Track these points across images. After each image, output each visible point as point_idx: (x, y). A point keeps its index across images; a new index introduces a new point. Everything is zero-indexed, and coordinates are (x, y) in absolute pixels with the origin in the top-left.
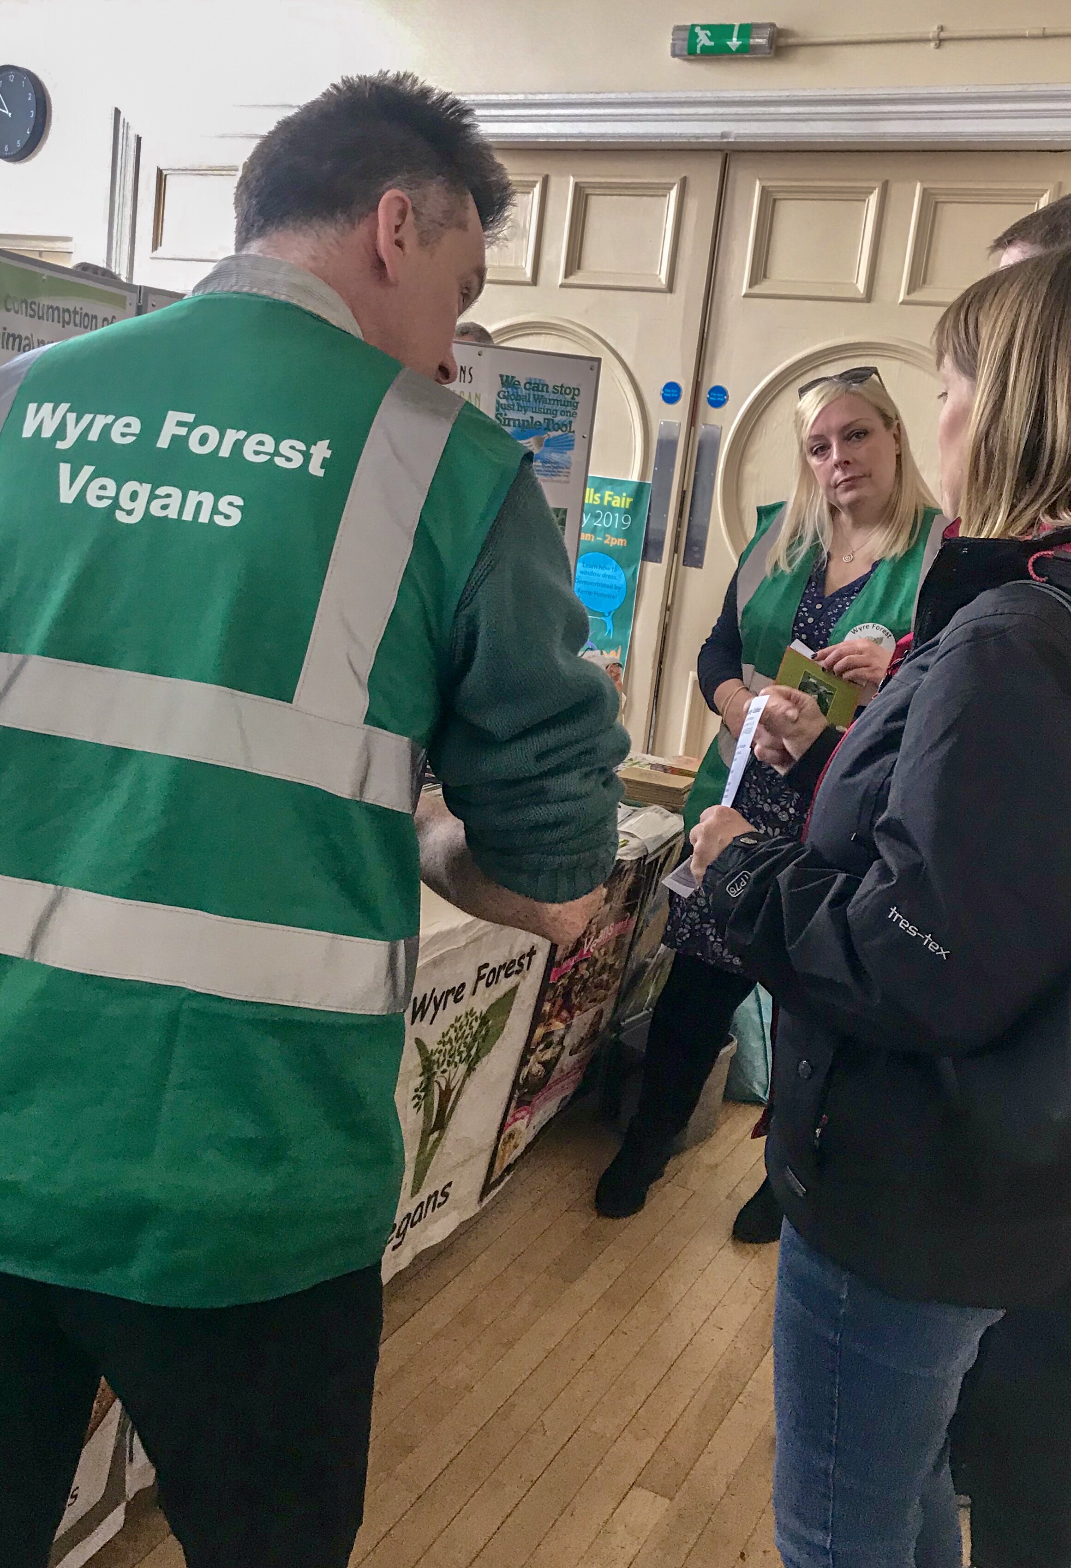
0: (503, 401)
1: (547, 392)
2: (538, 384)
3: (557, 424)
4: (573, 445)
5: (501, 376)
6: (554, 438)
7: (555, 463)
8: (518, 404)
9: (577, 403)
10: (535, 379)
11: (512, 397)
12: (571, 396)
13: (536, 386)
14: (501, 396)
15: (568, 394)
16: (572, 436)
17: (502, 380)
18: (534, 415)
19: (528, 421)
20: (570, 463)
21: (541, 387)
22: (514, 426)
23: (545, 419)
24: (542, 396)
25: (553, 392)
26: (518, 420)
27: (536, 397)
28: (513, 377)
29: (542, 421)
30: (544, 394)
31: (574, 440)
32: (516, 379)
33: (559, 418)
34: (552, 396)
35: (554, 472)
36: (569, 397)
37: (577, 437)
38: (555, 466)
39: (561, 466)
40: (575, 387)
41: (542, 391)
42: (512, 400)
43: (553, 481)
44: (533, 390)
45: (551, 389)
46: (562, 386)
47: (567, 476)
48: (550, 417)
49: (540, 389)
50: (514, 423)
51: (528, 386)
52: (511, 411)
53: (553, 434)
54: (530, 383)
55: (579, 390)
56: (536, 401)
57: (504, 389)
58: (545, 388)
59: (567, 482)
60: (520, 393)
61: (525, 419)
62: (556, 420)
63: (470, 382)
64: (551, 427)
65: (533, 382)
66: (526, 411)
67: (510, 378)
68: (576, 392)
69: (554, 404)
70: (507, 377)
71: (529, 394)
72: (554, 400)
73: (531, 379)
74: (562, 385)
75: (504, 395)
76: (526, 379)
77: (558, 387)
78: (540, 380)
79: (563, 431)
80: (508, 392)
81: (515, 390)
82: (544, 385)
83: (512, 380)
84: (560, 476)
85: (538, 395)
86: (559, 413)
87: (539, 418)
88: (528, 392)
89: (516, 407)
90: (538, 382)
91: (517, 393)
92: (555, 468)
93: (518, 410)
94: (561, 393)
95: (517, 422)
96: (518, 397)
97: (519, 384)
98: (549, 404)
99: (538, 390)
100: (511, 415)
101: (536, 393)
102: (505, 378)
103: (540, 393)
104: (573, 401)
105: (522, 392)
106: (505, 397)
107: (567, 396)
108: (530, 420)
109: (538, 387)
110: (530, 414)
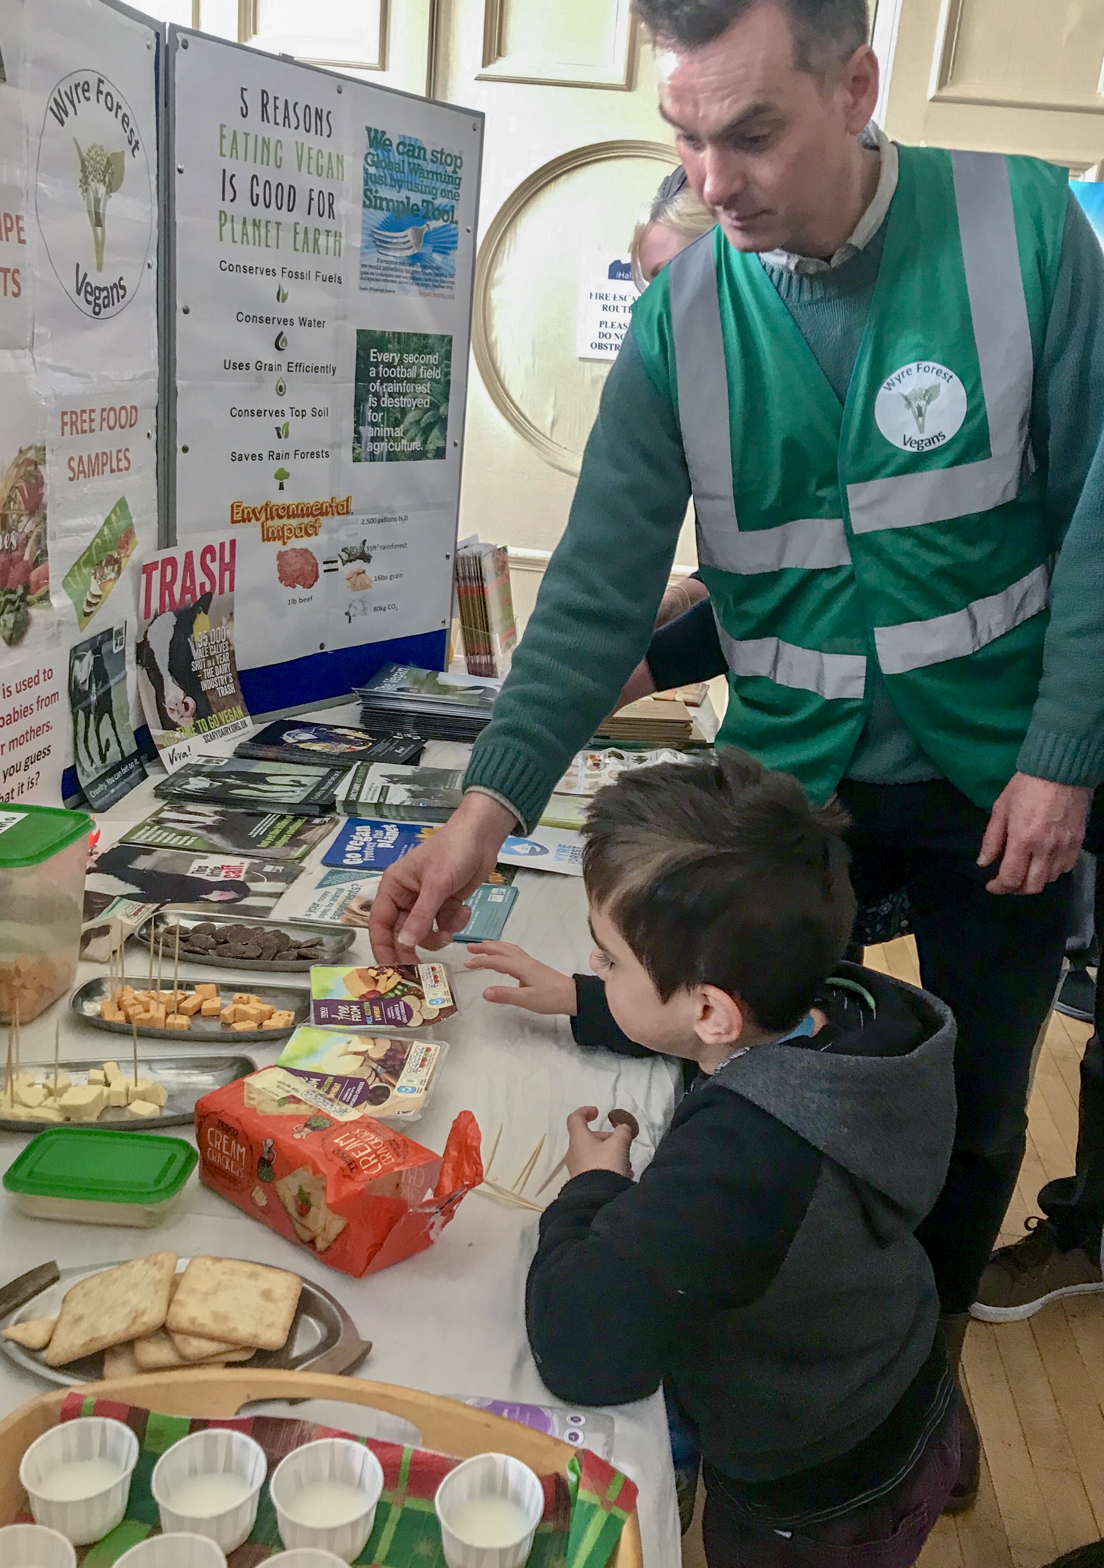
0: (372, 170)
1: (425, 159)
2: (413, 146)
3: (438, 209)
4: (455, 242)
5: (369, 129)
6: (435, 230)
7: (438, 268)
8: (391, 175)
9: (460, 179)
10: (410, 138)
11: (383, 164)
12: (451, 168)
13: (412, 149)
14: (370, 162)
15: (450, 165)
16: (454, 229)
17: (369, 134)
18: (409, 194)
19: (402, 202)
20: (453, 268)
21: (417, 150)
22: (388, 210)
23: (423, 201)
24: (419, 165)
25: (432, 161)
26: (392, 200)
27: (412, 166)
28: (384, 133)
29: (420, 204)
30: (421, 162)
31: (456, 235)
32: (386, 136)
33: (440, 201)
34: (431, 167)
35: (437, 281)
36: (450, 169)
37: (461, 229)
38: (437, 272)
39: (443, 272)
40: (458, 155)
41: (419, 158)
42: (383, 169)
43: (435, 295)
44: (409, 156)
45: (429, 156)
46: (442, 153)
47: (451, 288)
48: (428, 198)
49: (416, 154)
50: (388, 205)
51: (401, 147)
52: (383, 186)
53: (434, 224)
54: (404, 145)
55: (460, 158)
56: (411, 173)
57: (372, 151)
58: (422, 152)
59: (452, 297)
60: (392, 159)
61: (400, 200)
62: (437, 202)
63: (329, 136)
64: (430, 214)
65: (408, 142)
66: (400, 187)
67: (380, 135)
68: (459, 162)
69: (432, 179)
70: (376, 131)
71: (403, 161)
72: (433, 173)
73: (404, 137)
74: (442, 150)
75: (373, 161)
76: (400, 136)
77: (437, 152)
78: (416, 140)
79: (445, 221)
80: (377, 155)
81: (385, 153)
82: (421, 148)
83: (383, 136)
84: (443, 287)
85: (414, 164)
86: (439, 194)
87: (416, 199)
88: (401, 157)
89: (388, 180)
90: (413, 143)
91: (389, 158)
92: (437, 275)
93: (391, 186)
94: (441, 163)
95: (391, 204)
96: (389, 166)
97: (391, 145)
98: (427, 178)
99: (413, 157)
100: (385, 192)
101: (411, 160)
102: (373, 133)
103: (416, 161)
104: (455, 176)
105: (394, 157)
106: (374, 164)
107: (448, 168)
108: (405, 201)
109: (413, 151)
110: (405, 193)
